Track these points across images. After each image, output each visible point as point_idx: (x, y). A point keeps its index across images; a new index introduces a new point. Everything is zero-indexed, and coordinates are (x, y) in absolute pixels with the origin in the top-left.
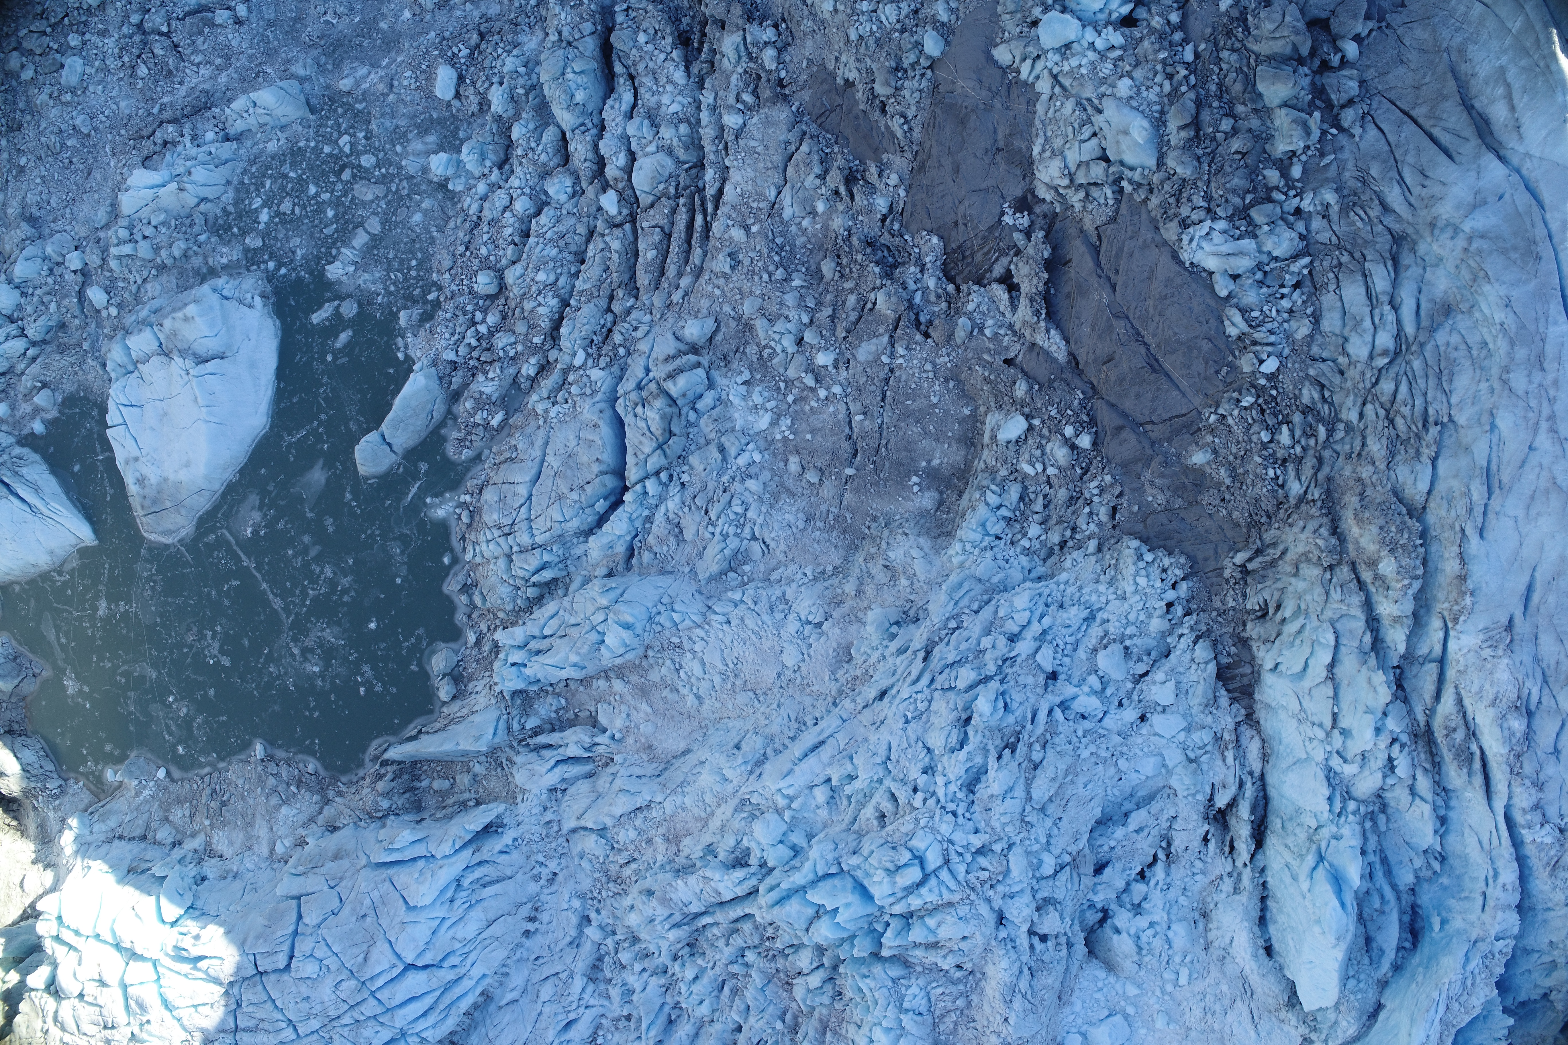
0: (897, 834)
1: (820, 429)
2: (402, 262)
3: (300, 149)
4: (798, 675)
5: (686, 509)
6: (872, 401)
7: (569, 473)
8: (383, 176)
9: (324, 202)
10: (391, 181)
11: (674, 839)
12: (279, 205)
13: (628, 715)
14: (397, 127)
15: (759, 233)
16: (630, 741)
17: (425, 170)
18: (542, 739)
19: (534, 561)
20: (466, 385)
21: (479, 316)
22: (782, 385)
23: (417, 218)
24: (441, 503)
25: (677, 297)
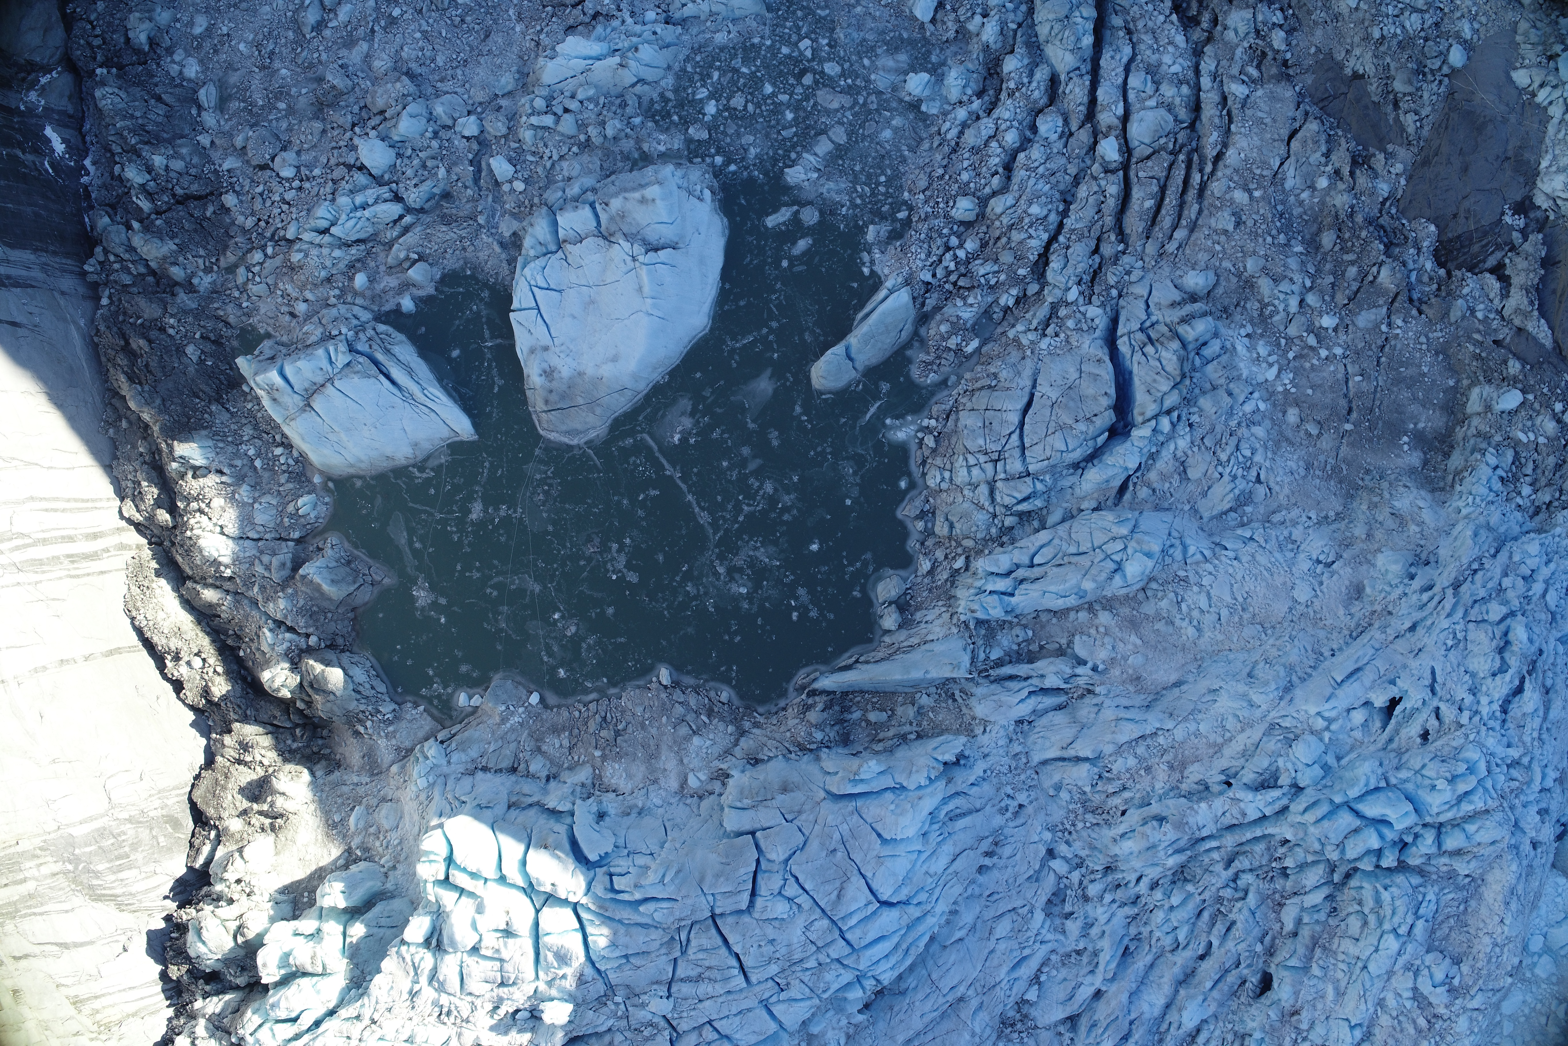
0: (1447, 749)
1: (1320, 386)
2: (869, 176)
3: (753, 45)
4: (1310, 610)
5: (1196, 449)
6: (1368, 364)
7: (1071, 404)
8: (849, 86)
9: (781, 103)
10: (858, 93)
11: (1179, 766)
12: (728, 100)
13: (1114, 648)
14: (864, 40)
15: (1263, 198)
16: (1116, 672)
17: (895, 89)
18: (1007, 670)
19: (1025, 488)
20: (938, 309)
21: (954, 241)
22: (1283, 341)
23: (887, 134)
24: (902, 425)
25: (1171, 247)
